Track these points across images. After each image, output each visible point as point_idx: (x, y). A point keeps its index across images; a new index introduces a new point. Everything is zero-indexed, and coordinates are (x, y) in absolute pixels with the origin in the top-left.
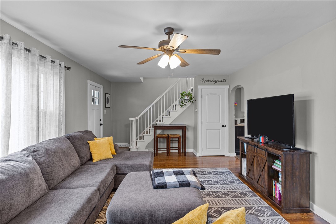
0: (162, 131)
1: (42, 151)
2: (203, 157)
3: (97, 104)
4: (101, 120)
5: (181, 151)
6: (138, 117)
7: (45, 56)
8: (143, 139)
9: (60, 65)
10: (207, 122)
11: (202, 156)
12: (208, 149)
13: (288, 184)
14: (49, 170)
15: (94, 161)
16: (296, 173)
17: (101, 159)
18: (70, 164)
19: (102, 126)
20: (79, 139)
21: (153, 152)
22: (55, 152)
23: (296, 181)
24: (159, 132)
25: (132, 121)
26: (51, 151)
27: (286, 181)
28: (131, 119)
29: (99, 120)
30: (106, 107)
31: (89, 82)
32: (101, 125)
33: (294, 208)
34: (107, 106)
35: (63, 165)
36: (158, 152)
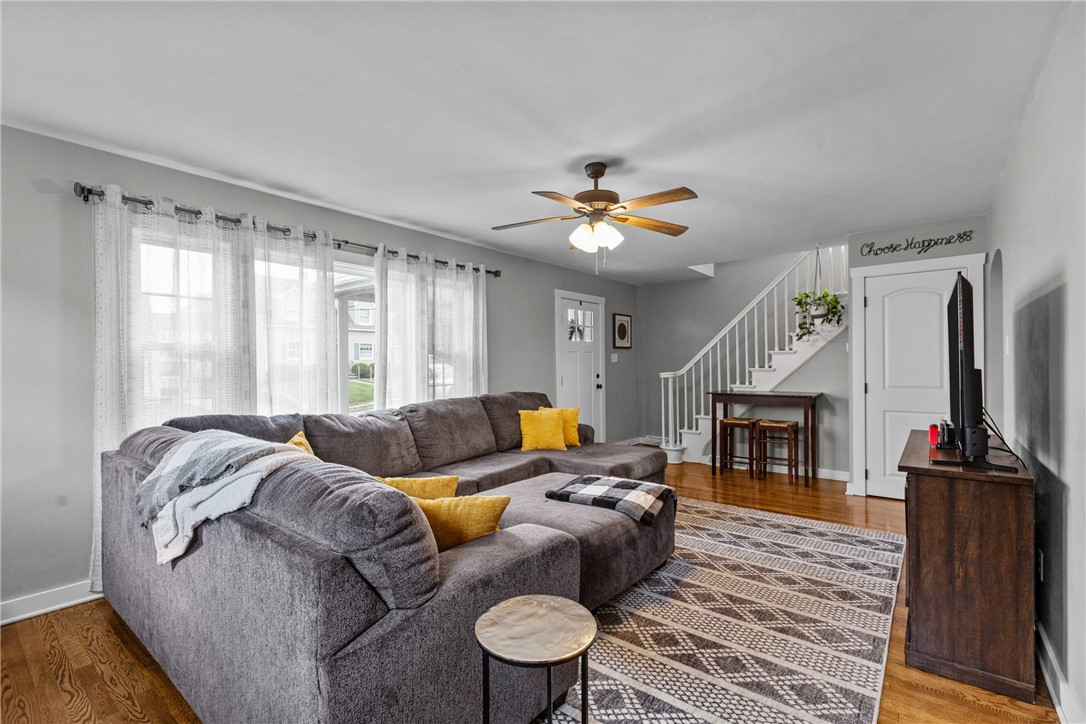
0: (749, 410)
1: (422, 412)
2: (869, 500)
3: (587, 339)
4: (598, 376)
5: (801, 472)
6: (683, 371)
7: (447, 260)
8: (697, 429)
9: (477, 270)
10: (887, 386)
11: (868, 496)
12: (891, 474)
13: (930, 576)
14: (427, 442)
15: (522, 449)
16: (965, 547)
17: (539, 447)
18: (467, 443)
19: (602, 392)
20: (501, 404)
21: (711, 464)
22: (443, 417)
23: (966, 574)
24: (739, 410)
25: (666, 380)
26: (436, 415)
27: (923, 563)
28: (663, 375)
29: (594, 376)
30: (614, 347)
31: (558, 293)
32: (599, 387)
33: (956, 664)
34: (619, 343)
35: (452, 440)
36: (735, 467)
